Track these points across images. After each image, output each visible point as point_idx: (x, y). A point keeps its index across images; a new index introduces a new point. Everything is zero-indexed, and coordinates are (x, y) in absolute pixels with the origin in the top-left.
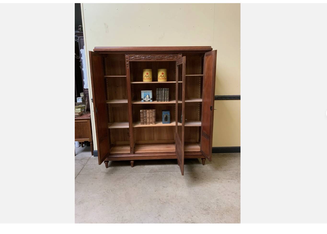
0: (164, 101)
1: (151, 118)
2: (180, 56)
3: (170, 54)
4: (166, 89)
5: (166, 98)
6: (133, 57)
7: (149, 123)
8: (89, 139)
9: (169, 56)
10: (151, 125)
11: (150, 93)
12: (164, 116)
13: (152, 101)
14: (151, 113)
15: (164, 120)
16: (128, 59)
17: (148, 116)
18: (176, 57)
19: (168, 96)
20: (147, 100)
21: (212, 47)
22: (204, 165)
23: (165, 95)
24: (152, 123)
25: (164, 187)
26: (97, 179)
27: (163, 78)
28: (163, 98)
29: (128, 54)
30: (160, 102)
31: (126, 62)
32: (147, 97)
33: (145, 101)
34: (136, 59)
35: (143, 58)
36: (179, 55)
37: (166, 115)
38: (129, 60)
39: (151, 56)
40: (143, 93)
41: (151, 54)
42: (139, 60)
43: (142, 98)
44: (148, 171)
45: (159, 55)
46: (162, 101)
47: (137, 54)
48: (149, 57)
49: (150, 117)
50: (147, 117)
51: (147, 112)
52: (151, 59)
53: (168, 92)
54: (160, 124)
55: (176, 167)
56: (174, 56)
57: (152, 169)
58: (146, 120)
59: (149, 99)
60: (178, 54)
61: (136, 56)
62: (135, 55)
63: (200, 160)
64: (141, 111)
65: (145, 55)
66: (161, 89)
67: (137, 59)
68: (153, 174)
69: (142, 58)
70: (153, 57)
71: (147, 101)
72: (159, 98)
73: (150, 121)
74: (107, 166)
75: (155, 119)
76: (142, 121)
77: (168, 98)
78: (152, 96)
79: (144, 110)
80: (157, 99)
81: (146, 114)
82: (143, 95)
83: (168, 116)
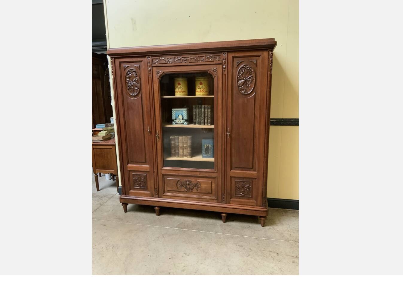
0: (204, 125)
1: (184, 148)
2: (224, 56)
3: (209, 53)
4: (206, 106)
5: (206, 120)
6: (157, 60)
7: (182, 155)
9: (208, 56)
10: (185, 159)
11: (184, 111)
12: (204, 146)
13: (186, 124)
14: (185, 141)
15: (204, 152)
16: (150, 63)
17: (181, 145)
18: (218, 58)
19: (209, 117)
20: (179, 122)
21: (276, 40)
22: (263, 227)
23: (205, 115)
24: (186, 156)
25: (186, 254)
26: (105, 227)
27: (202, 90)
28: (203, 120)
29: (150, 57)
30: (197, 126)
31: (148, 68)
32: (179, 118)
33: (176, 123)
34: (161, 63)
35: (171, 60)
36: (223, 54)
37: (207, 145)
38: (152, 64)
39: (182, 58)
40: (174, 111)
41: (182, 55)
42: (166, 63)
43: (173, 119)
44: (176, 225)
45: (194, 55)
46: (200, 124)
47: (162, 56)
48: (179, 59)
49: (183, 146)
50: (180, 147)
51: (180, 140)
52: (182, 63)
53: (209, 111)
54: (199, 158)
55: (218, 224)
56: (215, 57)
57: (183, 222)
58: (179, 150)
59: (182, 121)
60: (221, 52)
61: (161, 59)
62: (159, 57)
64: (171, 137)
65: (173, 57)
66: (200, 106)
67: (163, 62)
68: (180, 231)
69: (169, 62)
70: (185, 59)
71: (180, 124)
72: (197, 120)
73: (183, 152)
74: (126, 211)
75: (190, 150)
76: (173, 153)
77: (209, 121)
78: (186, 117)
79: (176, 137)
80: (194, 120)
81: (178, 142)
82: (175, 115)
83: (209, 147)
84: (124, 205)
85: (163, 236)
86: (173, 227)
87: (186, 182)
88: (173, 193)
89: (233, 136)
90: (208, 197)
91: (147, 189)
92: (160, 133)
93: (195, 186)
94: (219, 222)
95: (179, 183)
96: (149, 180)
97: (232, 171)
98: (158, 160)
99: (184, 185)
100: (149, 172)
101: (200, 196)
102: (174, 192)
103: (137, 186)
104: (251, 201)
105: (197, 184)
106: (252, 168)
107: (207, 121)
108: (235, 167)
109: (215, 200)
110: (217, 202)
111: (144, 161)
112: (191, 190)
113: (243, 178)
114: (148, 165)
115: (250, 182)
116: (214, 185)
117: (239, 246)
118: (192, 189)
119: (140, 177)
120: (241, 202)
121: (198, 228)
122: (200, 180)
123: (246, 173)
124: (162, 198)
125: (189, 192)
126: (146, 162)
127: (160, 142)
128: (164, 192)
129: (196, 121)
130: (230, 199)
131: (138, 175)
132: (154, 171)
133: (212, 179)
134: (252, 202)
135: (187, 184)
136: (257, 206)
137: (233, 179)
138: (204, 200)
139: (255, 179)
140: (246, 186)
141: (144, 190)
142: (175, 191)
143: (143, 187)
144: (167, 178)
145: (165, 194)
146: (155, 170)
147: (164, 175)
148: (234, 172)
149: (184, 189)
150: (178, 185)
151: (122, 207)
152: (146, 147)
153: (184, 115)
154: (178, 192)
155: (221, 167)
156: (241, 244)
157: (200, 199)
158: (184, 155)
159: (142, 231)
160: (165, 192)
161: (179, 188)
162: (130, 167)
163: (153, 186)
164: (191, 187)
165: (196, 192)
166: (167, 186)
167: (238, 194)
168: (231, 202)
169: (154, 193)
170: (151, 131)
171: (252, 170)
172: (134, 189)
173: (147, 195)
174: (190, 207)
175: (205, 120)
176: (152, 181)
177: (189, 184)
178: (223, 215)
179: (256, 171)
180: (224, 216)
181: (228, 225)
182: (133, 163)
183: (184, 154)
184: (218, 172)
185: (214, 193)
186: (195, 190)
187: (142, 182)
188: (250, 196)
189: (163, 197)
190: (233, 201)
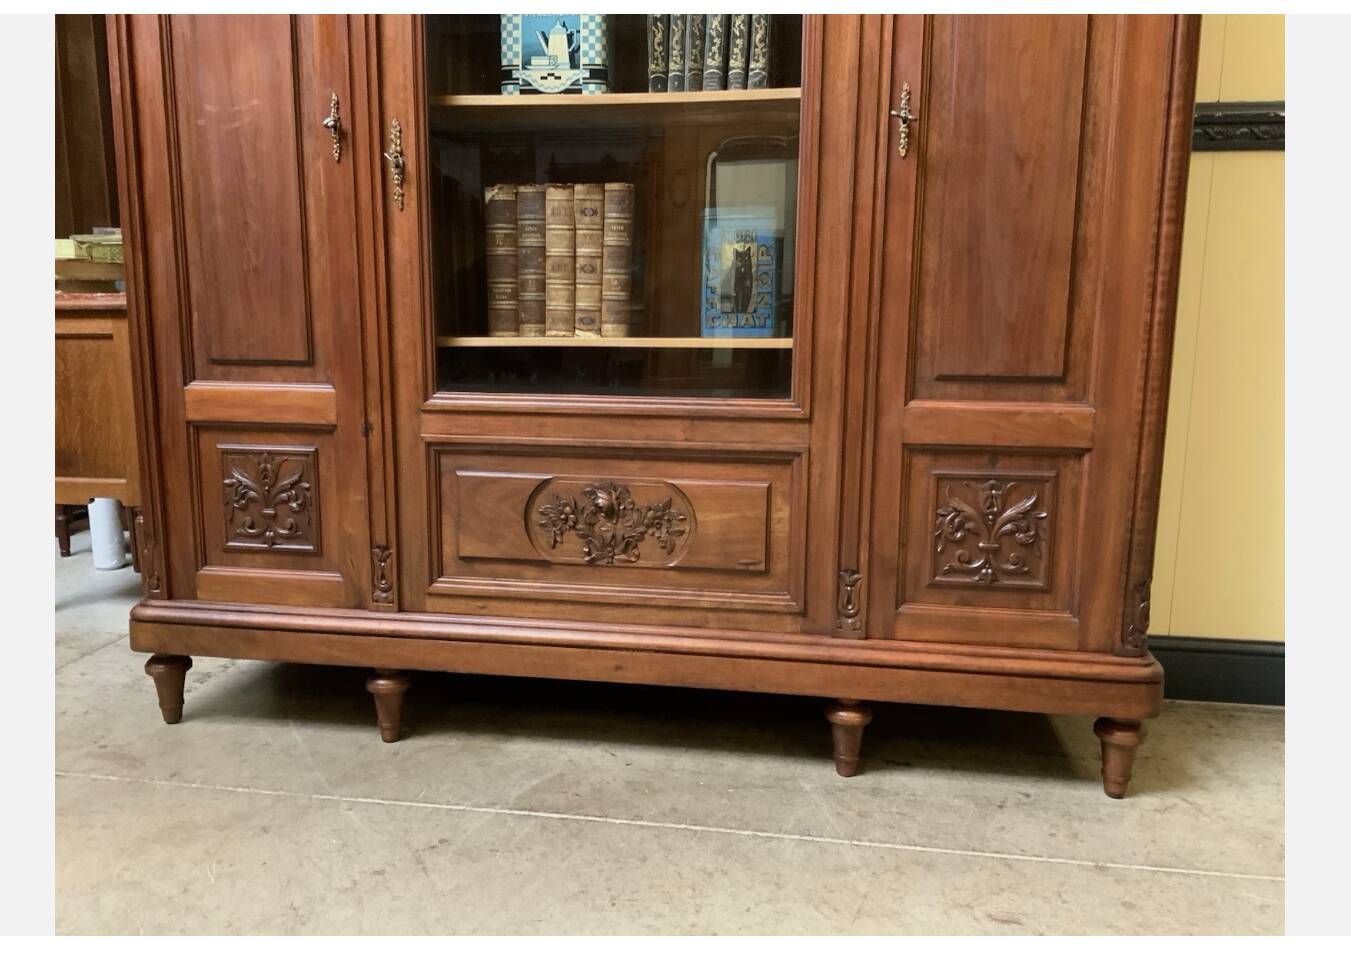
1: (582, 269)
5: (736, 63)
7: (566, 321)
8: (123, 481)
10: (587, 340)
12: (719, 256)
14: (587, 219)
15: (716, 300)
17: (557, 249)
19: (757, 37)
20: (551, 86)
22: (1119, 796)
23: (729, 23)
24: (593, 322)
28: (713, 62)
32: (550, 51)
33: (530, 92)
37: (739, 245)
43: (505, 62)
44: (515, 793)
49: (574, 257)
50: (549, 263)
51: (549, 212)
55: (808, 787)
57: (561, 775)
58: (542, 287)
59: (568, 77)
63: (1084, 745)
64: (488, 196)
68: (544, 826)
71: (551, 95)
72: (672, 66)
73: (573, 298)
74: (174, 710)
75: (624, 286)
76: (505, 305)
77: (758, 65)
78: (598, 47)
79: (526, 190)
80: (652, 67)
81: (542, 231)
82: (517, 34)
83: (754, 260)
84: (160, 668)
85: (419, 861)
86: (493, 805)
87: (593, 493)
88: (495, 576)
89: (935, 144)
90: (741, 600)
91: (319, 553)
92: (412, 139)
93: (656, 524)
94: (815, 778)
95: (542, 503)
96: (330, 493)
97: (913, 404)
98: (400, 344)
99: (575, 516)
100: (328, 430)
101: (686, 596)
102: (503, 568)
103: (252, 537)
104: (1047, 615)
105: (669, 504)
106: (1061, 380)
107: (747, 69)
108: (943, 379)
109: (788, 619)
110: (804, 632)
111: (301, 356)
112: (624, 551)
113: (994, 453)
114: (327, 382)
115: (1042, 481)
116: (782, 513)
117: (990, 917)
118: (629, 545)
119: (267, 470)
120: (973, 624)
121: (675, 810)
122: (689, 479)
123: (1018, 413)
124: (423, 611)
125: (611, 565)
126: (310, 362)
127: (414, 205)
128: (437, 570)
129: (666, 73)
130: (897, 608)
131: (261, 453)
132: (366, 422)
133: (777, 469)
134: (1048, 624)
135: (599, 509)
136: (1082, 649)
137: (920, 462)
138: (711, 616)
139: (1079, 454)
140: (1009, 513)
141: (300, 560)
142: (517, 563)
143: (288, 539)
144: (459, 473)
145: (442, 584)
146: (374, 417)
147: (438, 450)
148: (933, 412)
149: (572, 548)
150: (535, 516)
151: (150, 681)
152: (315, 250)
153: (584, 33)
154: (531, 571)
155: (837, 382)
156: (1003, 904)
157: (689, 616)
158: (581, 320)
159: (265, 830)
160: (441, 574)
161: (543, 539)
162: (203, 400)
163: (357, 530)
164: (622, 528)
165: (657, 563)
166: (459, 526)
167: (952, 571)
168: (902, 629)
169: (365, 582)
170: (347, 126)
171: (1062, 392)
172: (234, 556)
173: (319, 597)
174: (618, 668)
175: (732, 63)
176: (357, 497)
177: (611, 512)
178: (845, 716)
179: (1091, 398)
180: (849, 729)
181: (875, 792)
182: (218, 370)
183: (579, 315)
184: (816, 416)
185: (780, 566)
186: (649, 551)
187: (289, 499)
188: (1039, 584)
189: (430, 603)
190: (919, 621)
